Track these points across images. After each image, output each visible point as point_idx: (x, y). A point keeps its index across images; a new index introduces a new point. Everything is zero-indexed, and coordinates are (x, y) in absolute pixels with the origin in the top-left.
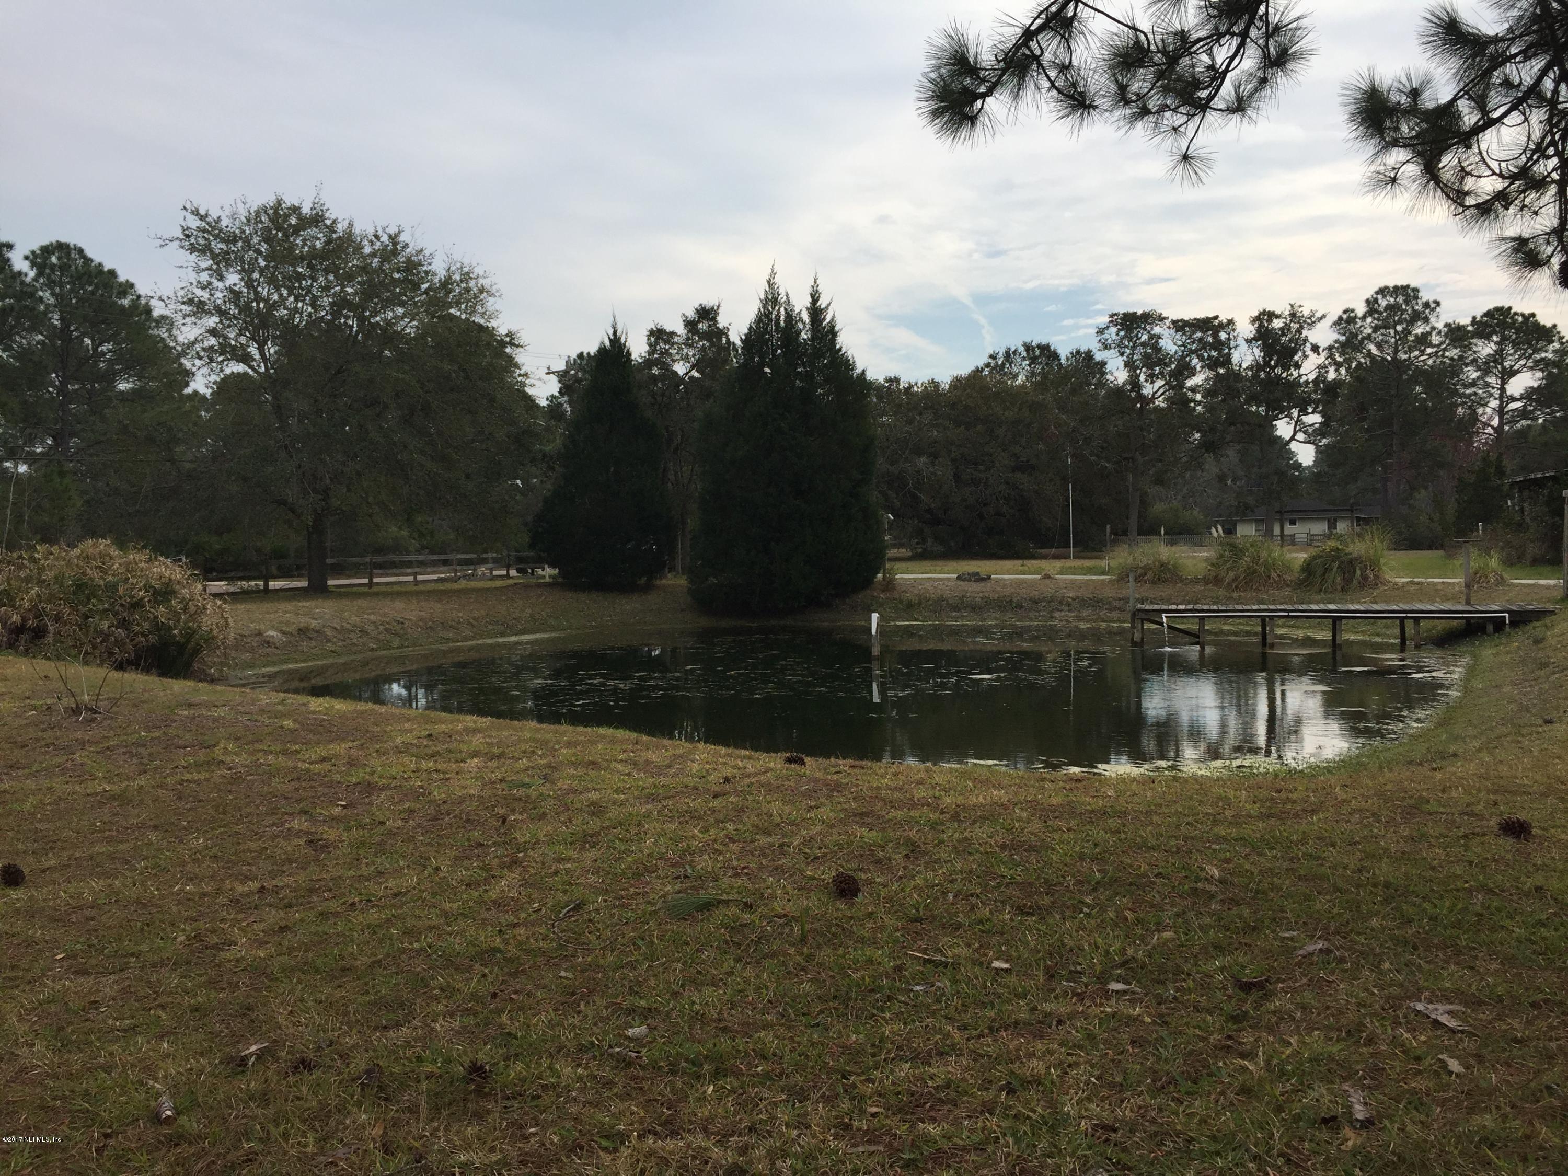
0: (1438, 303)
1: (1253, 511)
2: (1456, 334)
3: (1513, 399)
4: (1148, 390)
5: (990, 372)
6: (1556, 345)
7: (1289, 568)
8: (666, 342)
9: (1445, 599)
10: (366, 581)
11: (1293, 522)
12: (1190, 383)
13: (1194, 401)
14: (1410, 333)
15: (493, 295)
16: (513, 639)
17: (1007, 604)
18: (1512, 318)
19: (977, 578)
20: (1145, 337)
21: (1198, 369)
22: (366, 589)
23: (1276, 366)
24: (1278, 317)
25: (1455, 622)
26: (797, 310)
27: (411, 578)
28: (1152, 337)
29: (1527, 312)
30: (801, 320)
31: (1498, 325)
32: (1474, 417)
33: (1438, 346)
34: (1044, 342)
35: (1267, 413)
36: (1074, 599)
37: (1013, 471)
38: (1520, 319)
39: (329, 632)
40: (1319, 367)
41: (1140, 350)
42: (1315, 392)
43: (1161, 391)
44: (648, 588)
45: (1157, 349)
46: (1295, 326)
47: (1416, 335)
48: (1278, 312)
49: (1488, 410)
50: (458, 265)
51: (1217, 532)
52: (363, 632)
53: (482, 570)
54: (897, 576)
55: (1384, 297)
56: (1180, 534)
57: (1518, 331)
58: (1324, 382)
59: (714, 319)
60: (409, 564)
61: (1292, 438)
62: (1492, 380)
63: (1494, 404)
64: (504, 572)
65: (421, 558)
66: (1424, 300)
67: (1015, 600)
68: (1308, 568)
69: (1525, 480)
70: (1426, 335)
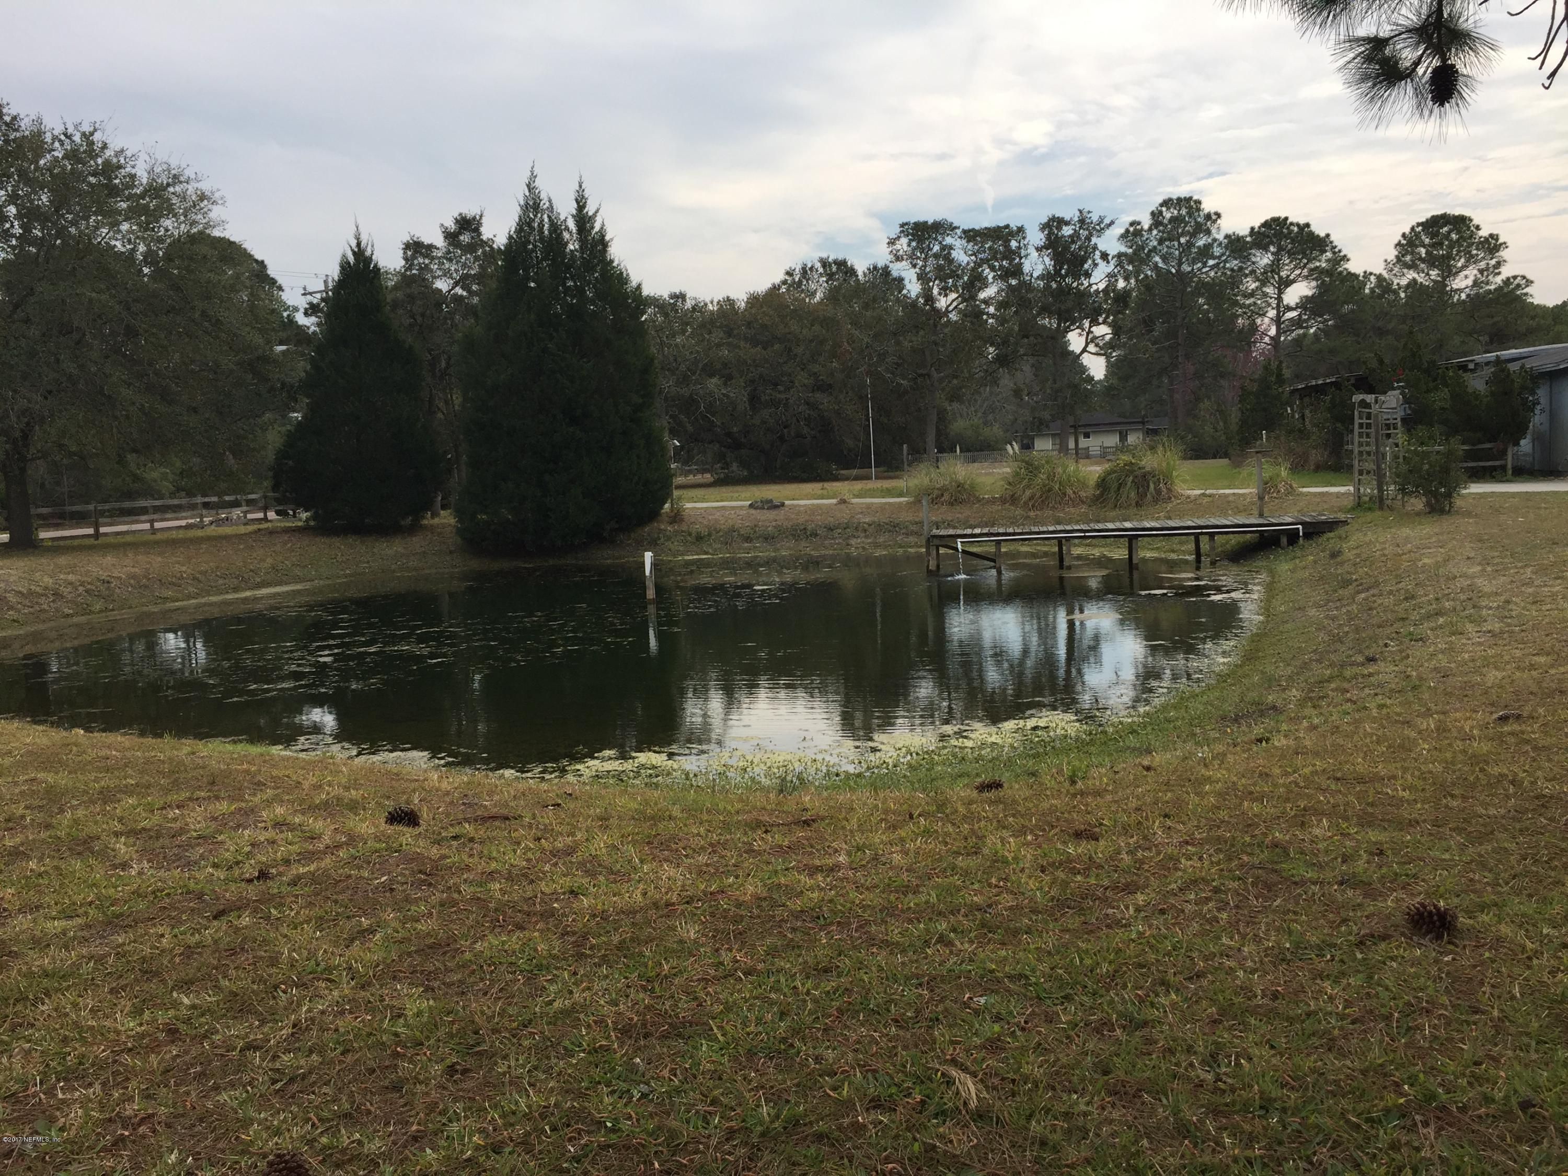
0: (1218, 215)
1: (1047, 426)
2: (1236, 245)
3: (1289, 309)
4: (942, 303)
5: (788, 290)
6: (1329, 255)
7: (1084, 483)
8: (426, 256)
9: (1238, 511)
10: (91, 531)
11: (1087, 436)
12: (982, 295)
13: (988, 314)
14: (1193, 245)
15: (215, 203)
16: (248, 594)
17: (801, 533)
18: (1288, 228)
19: (772, 505)
20: (936, 248)
21: (991, 280)
22: (87, 542)
23: (1067, 275)
24: (1067, 223)
25: (1247, 537)
26: (562, 218)
27: (147, 526)
28: (943, 248)
29: (1302, 222)
30: (567, 229)
31: (1275, 235)
32: (1253, 328)
33: (1219, 257)
34: (840, 257)
35: (1059, 325)
36: (870, 525)
37: (813, 391)
38: (1296, 229)
39: (12, 598)
40: (1109, 275)
41: (931, 261)
42: (1106, 301)
43: (955, 304)
44: (414, 529)
45: (950, 260)
46: (1084, 233)
47: (1199, 247)
48: (1067, 218)
49: (1266, 320)
50: (165, 167)
51: (1013, 449)
52: (57, 595)
53: (237, 513)
54: (686, 506)
55: (1168, 209)
56: (982, 450)
57: (1293, 241)
58: (1114, 291)
59: (477, 230)
60: (144, 511)
61: (1084, 350)
62: (1270, 290)
63: (1272, 313)
64: (260, 515)
65: (176, 502)
66: (1206, 212)
67: (809, 528)
68: (1103, 483)
69: (1307, 387)
70: (1208, 246)
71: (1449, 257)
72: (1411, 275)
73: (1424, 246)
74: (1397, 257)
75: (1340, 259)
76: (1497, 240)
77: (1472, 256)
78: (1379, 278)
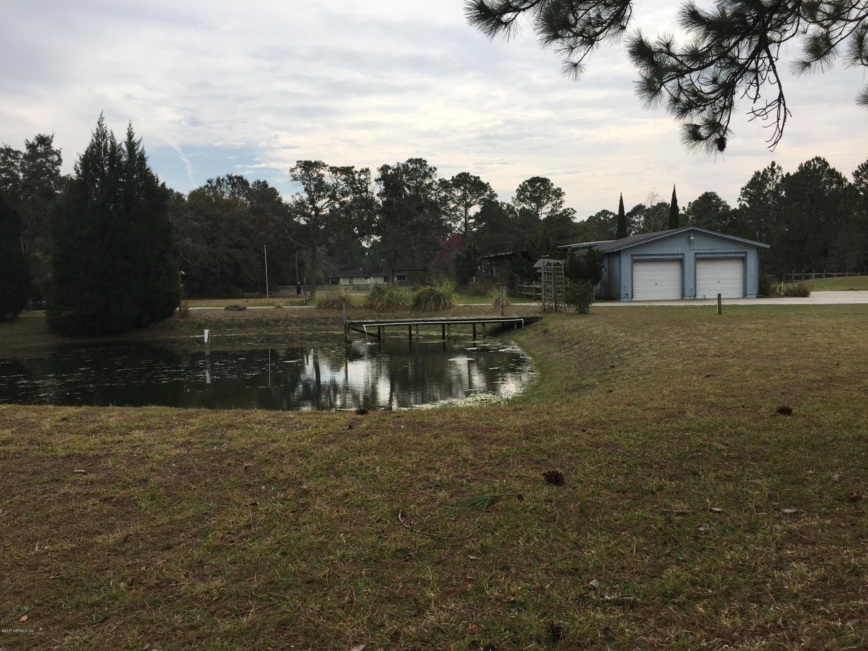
0: (435, 169)
1: (382, 271)
2: (444, 184)
3: (470, 218)
4: (319, 204)
5: (209, 191)
6: (488, 193)
7: (407, 300)
8: (12, 158)
14: (423, 183)
17: (260, 323)
18: (469, 178)
19: (238, 309)
20: (315, 175)
21: (351, 194)
25: (496, 325)
26: (118, 143)
28: (319, 175)
29: (476, 175)
30: (121, 149)
31: (463, 181)
33: (437, 190)
34: (239, 175)
36: (298, 319)
37: (231, 248)
38: (473, 179)
41: (312, 182)
43: (326, 205)
45: (321, 182)
47: (426, 184)
49: (460, 223)
54: (190, 309)
55: (411, 164)
57: (472, 184)
59: (49, 144)
62: (461, 208)
63: (463, 220)
66: (429, 167)
67: (264, 320)
68: (417, 300)
69: (496, 256)
70: (430, 184)
71: (540, 198)
72: (524, 205)
73: (529, 192)
74: (517, 196)
75: (493, 195)
76: (560, 191)
77: (550, 198)
78: (508, 206)
